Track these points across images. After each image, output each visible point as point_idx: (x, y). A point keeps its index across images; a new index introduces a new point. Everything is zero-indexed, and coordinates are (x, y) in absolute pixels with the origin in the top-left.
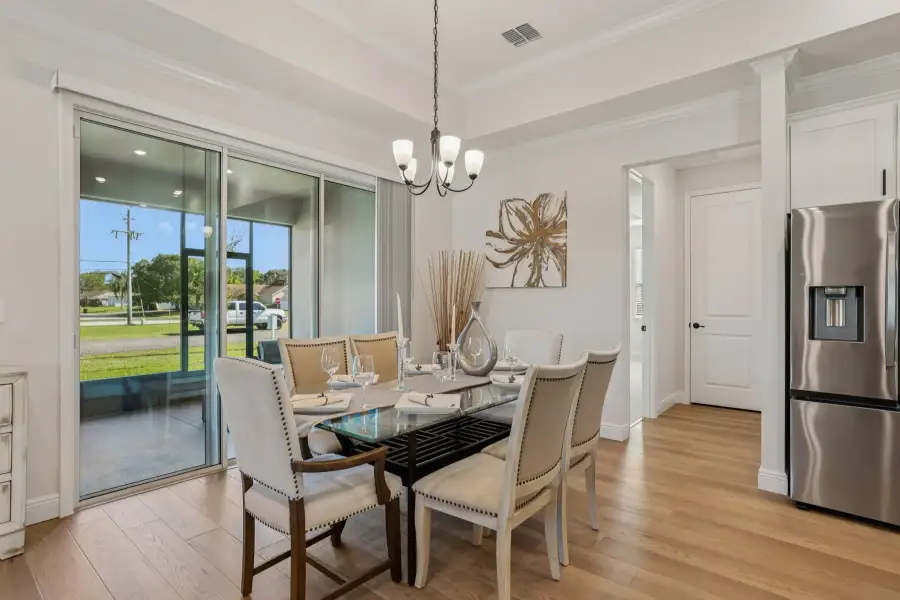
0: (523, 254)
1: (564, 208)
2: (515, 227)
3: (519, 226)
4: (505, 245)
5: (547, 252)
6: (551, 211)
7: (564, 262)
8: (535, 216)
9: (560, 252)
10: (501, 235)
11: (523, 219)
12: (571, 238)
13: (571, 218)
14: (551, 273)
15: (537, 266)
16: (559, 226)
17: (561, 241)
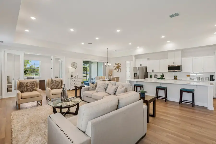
0: (117, 69)
1: (121, 64)
2: (116, 66)
3: (117, 66)
4: (115, 68)
5: (119, 69)
6: (119, 65)
7: (121, 70)
8: (118, 65)
9: (120, 69)
10: (115, 67)
11: (117, 65)
12: (121, 68)
13: (121, 66)
14: (119, 71)
15: (118, 70)
16: (120, 66)
17: (120, 68)
